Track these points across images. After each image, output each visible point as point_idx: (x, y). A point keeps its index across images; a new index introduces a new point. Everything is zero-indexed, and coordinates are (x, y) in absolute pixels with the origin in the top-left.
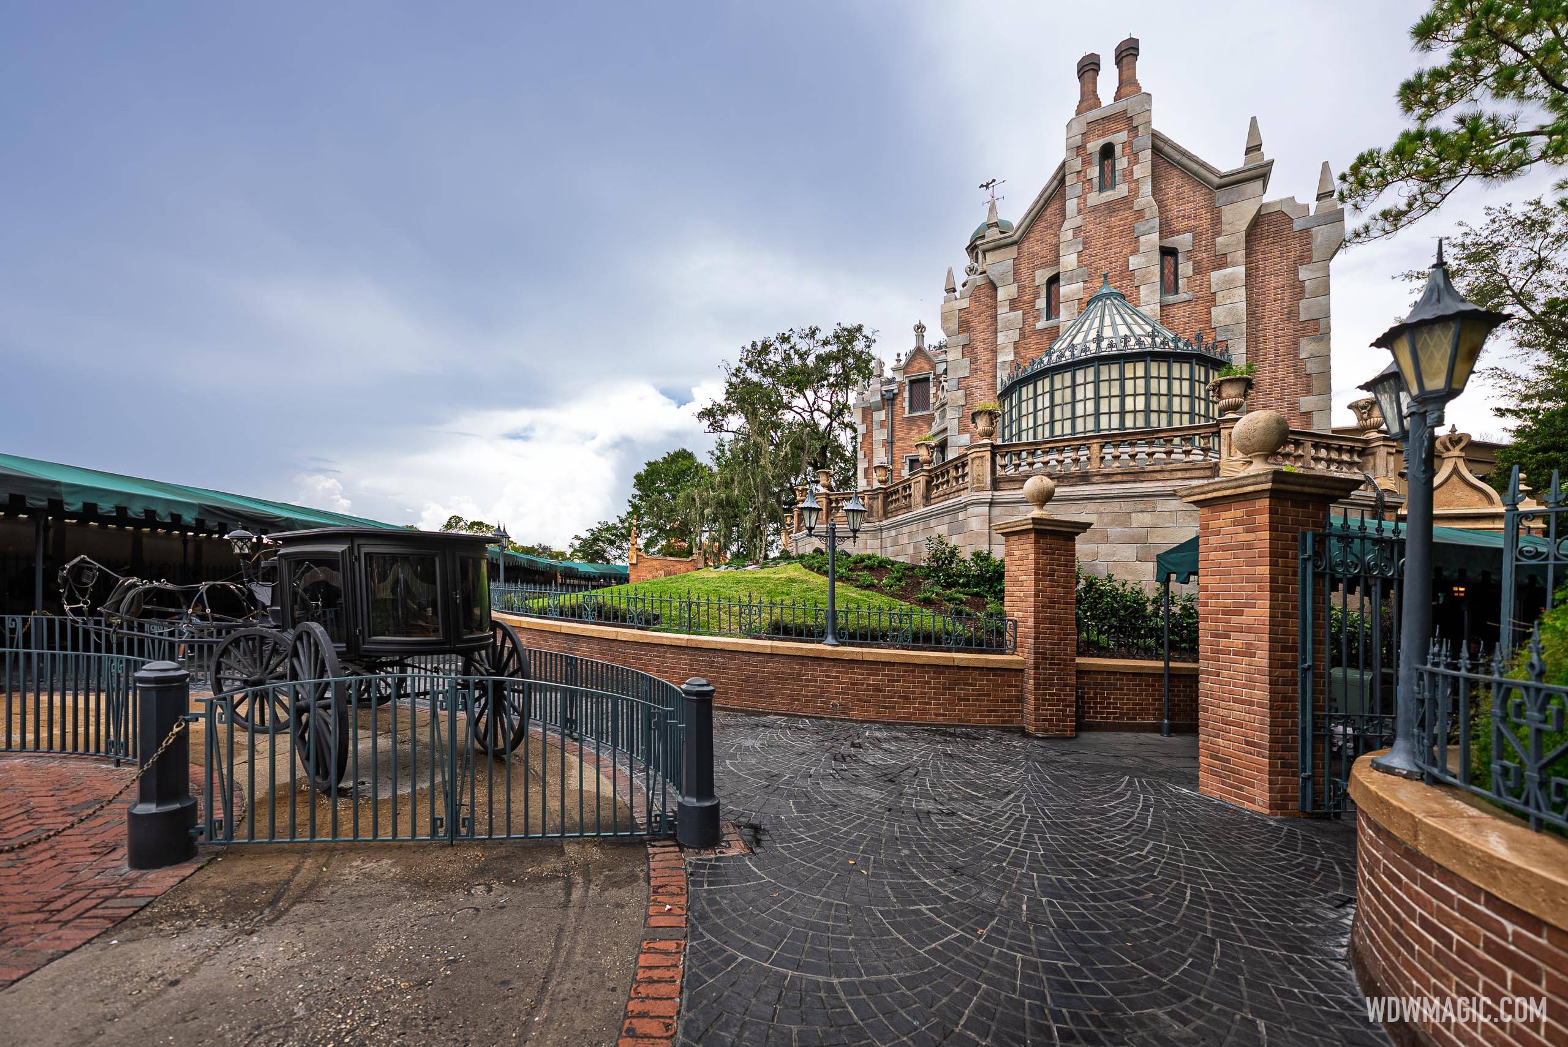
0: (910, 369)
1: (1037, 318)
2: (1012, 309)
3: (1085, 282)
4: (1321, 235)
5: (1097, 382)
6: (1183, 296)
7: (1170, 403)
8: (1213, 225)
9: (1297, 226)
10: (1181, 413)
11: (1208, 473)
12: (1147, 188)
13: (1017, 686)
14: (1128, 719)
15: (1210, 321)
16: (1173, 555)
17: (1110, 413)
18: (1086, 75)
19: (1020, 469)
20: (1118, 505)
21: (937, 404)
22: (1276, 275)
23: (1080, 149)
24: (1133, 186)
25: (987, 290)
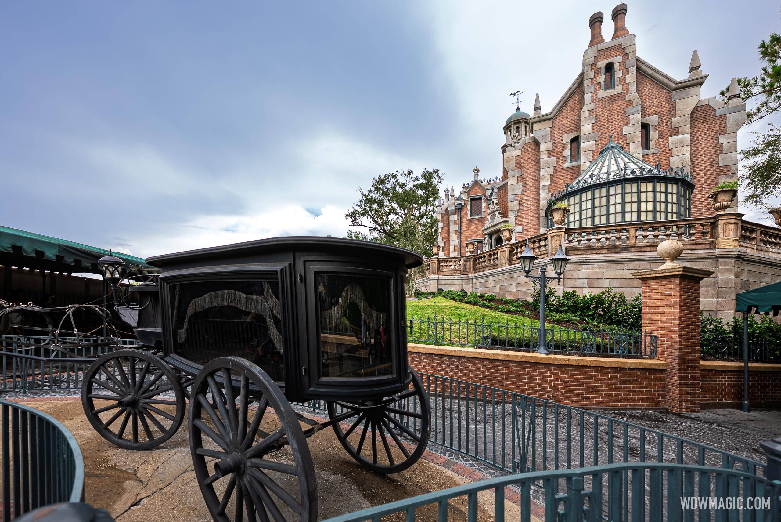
0: (471, 192)
1: (564, 161)
2: (549, 156)
3: (596, 140)
4: (732, 118)
5: (623, 194)
6: (652, 150)
7: (667, 207)
8: (670, 111)
9: (718, 113)
10: (672, 213)
11: (708, 246)
12: (634, 88)
13: (662, 381)
14: (719, 400)
15: (669, 165)
16: (753, 294)
17: (631, 212)
18: (596, 24)
19: (582, 242)
20: (649, 265)
21: (489, 211)
22: (705, 140)
23: (593, 65)
24: (625, 87)
25: (533, 146)
